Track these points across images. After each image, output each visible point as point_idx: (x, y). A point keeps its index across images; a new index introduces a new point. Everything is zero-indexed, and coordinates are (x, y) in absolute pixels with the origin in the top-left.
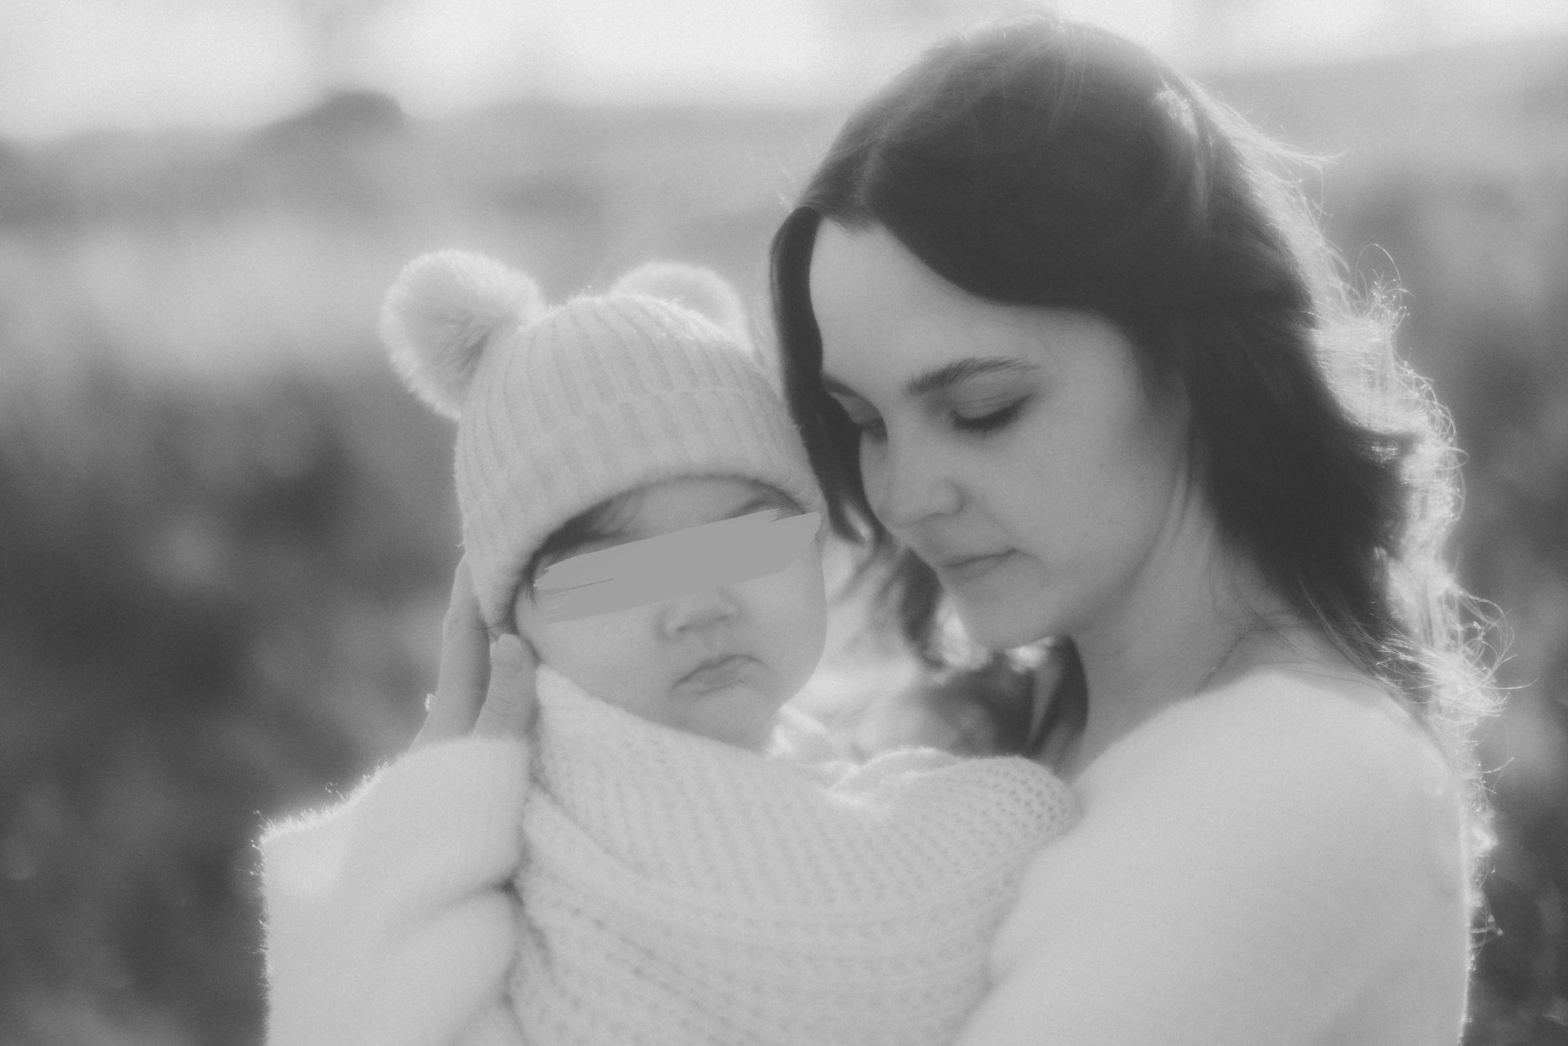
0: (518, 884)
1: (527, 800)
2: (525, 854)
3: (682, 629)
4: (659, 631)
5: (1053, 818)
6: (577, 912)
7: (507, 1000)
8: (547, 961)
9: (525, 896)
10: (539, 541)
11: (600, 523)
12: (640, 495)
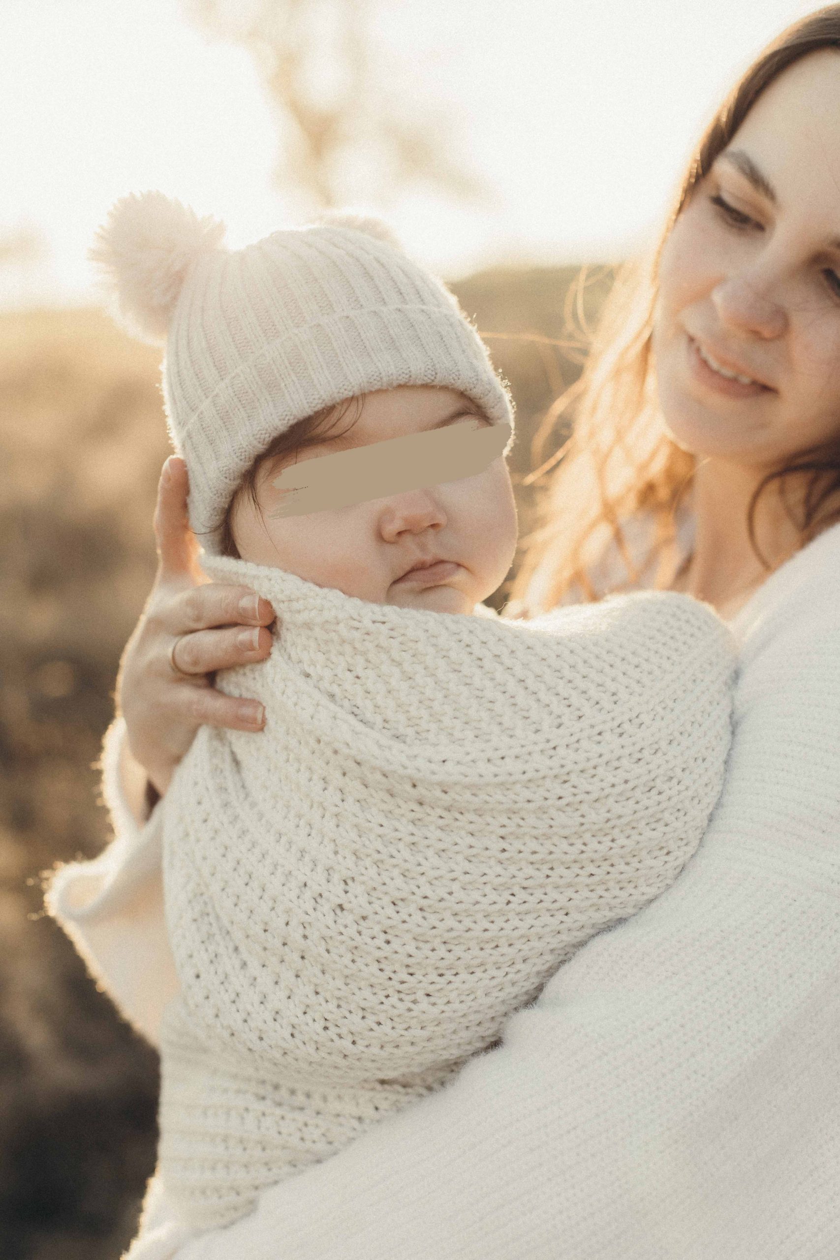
3: (400, 534)
4: (378, 535)
10: (263, 444)
11: (322, 428)
12: (360, 402)
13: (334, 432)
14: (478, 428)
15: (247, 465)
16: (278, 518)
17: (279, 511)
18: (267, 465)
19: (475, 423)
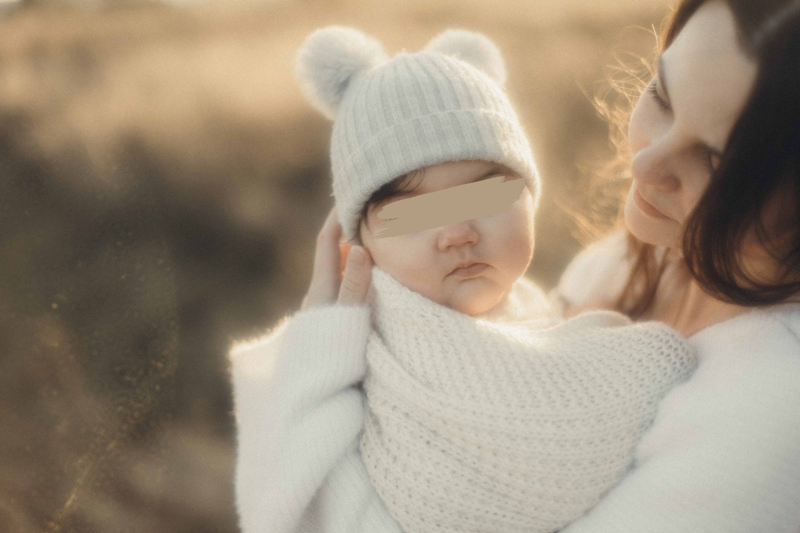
0: (366, 386)
1: (368, 341)
2: (367, 372)
3: (449, 247)
4: (436, 248)
5: (682, 364)
6: (395, 407)
7: (358, 451)
8: (380, 432)
9: (368, 394)
10: (367, 196)
11: (401, 186)
12: (422, 173)
13: (408, 188)
14: (505, 181)
15: (361, 207)
16: (380, 238)
17: (381, 234)
18: (371, 207)
19: (503, 177)
